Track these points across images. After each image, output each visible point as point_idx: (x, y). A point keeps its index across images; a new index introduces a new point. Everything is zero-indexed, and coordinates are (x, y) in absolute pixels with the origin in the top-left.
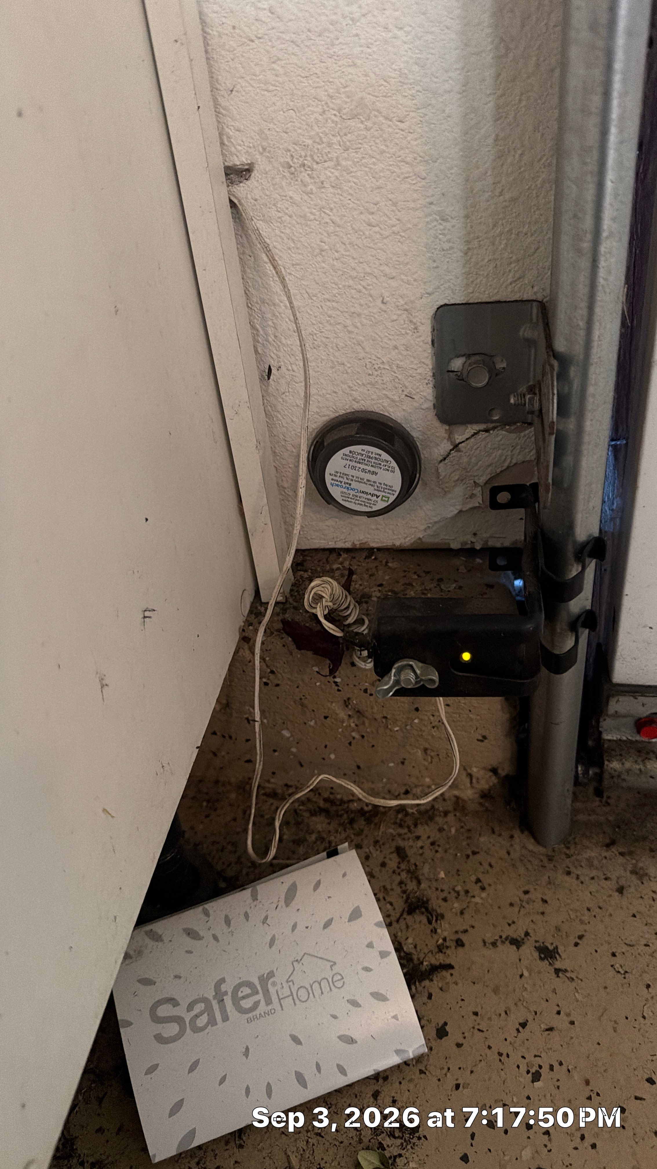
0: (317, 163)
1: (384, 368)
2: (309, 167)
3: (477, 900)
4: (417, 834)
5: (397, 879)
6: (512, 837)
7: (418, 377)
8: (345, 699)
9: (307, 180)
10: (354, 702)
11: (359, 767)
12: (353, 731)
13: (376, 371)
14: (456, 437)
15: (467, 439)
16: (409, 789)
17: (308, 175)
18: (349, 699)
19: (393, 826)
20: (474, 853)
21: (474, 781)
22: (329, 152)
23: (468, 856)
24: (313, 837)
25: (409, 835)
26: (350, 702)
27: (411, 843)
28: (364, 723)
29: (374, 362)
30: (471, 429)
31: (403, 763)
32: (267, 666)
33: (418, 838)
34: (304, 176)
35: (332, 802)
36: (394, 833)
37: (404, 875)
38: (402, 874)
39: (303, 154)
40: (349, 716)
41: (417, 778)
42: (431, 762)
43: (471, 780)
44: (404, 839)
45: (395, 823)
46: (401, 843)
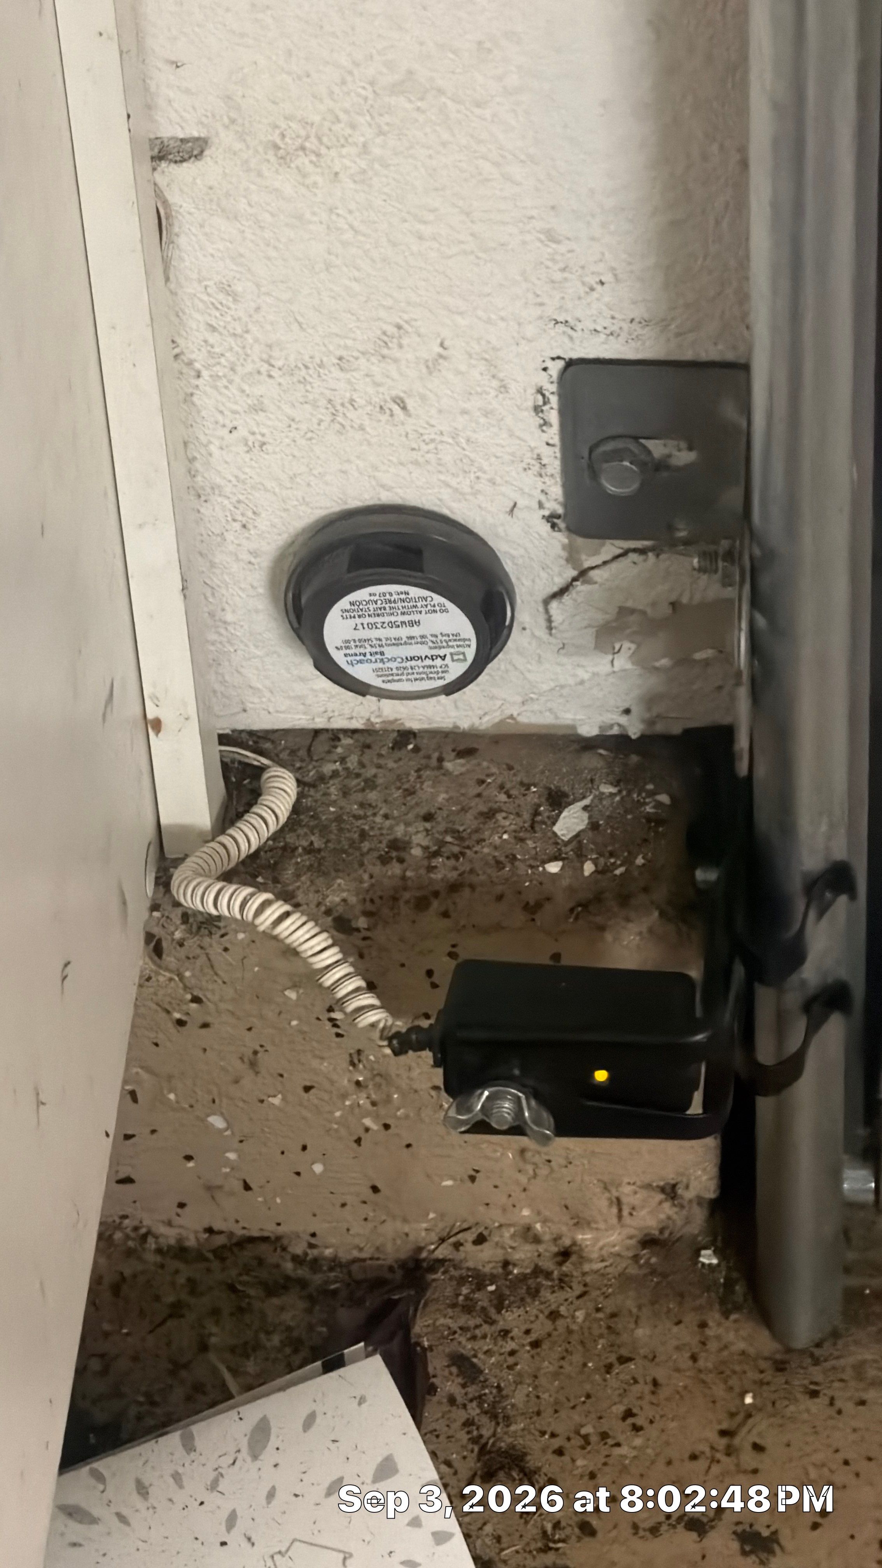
0: (328, 148)
1: (442, 442)
2: (314, 152)
3: (624, 1450)
4: (501, 1325)
5: (461, 1416)
6: (703, 1325)
7: (507, 458)
8: (352, 1051)
9: (310, 168)
10: (372, 1058)
11: (375, 1189)
12: (367, 1114)
13: (427, 444)
14: (583, 557)
15: (605, 563)
16: (486, 1233)
17: (311, 162)
18: (359, 1052)
19: (450, 1312)
20: (623, 1360)
21: (625, 1213)
22: (350, 136)
23: (609, 1368)
24: (276, 1339)
25: (486, 1328)
26: (363, 1058)
27: (487, 1345)
28: (388, 1100)
29: (421, 431)
30: (611, 548)
31: (473, 1179)
32: (186, 988)
33: (505, 1333)
34: (303, 161)
35: (315, 1264)
36: (454, 1326)
37: (473, 1410)
38: (469, 1406)
39: (303, 133)
40: (358, 1083)
41: (504, 1210)
42: (535, 1176)
43: (620, 1210)
44: (474, 1338)
45: (454, 1306)
46: (467, 1347)
